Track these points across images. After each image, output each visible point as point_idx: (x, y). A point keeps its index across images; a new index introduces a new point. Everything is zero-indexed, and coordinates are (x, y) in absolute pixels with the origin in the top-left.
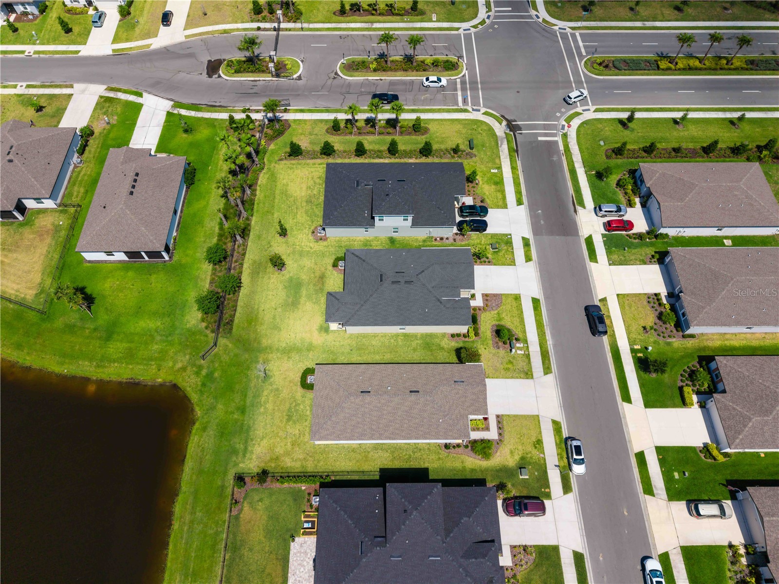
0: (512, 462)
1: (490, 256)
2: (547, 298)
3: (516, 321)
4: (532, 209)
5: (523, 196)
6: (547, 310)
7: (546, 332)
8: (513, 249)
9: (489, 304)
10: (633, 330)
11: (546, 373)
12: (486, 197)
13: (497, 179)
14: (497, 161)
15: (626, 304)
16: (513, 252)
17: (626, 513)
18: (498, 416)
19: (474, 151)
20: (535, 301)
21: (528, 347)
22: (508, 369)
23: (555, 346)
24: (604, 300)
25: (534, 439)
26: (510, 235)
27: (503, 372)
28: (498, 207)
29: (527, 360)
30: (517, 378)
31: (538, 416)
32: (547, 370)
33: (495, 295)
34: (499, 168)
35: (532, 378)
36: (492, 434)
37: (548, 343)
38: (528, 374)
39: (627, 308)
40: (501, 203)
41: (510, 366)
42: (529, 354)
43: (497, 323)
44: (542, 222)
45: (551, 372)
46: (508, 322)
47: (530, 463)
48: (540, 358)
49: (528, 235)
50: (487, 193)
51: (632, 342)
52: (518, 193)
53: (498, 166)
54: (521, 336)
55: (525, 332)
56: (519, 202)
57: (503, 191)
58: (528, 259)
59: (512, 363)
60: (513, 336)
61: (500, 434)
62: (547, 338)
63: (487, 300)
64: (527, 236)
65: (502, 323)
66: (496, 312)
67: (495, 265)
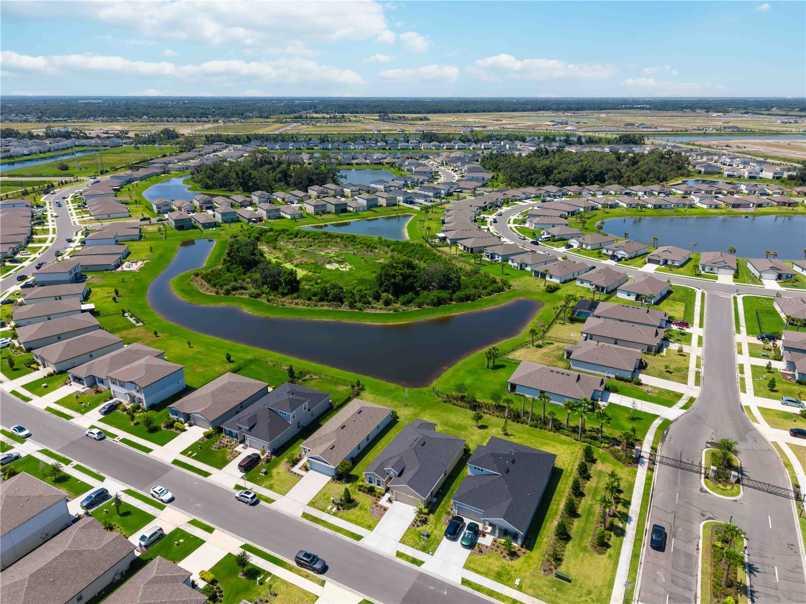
0: (274, 471)
1: (418, 529)
2: (356, 546)
3: (353, 517)
4: (451, 588)
5: (472, 590)
6: (346, 541)
7: (330, 531)
8: (416, 549)
9: (378, 508)
10: (282, 586)
11: (304, 513)
12: (485, 556)
13: (505, 578)
14: (531, 591)
15: (305, 597)
16: (413, 547)
17: (198, 505)
18: (302, 476)
19: (552, 577)
20: (359, 538)
21: (329, 514)
22: (325, 495)
23: (317, 530)
24: (322, 583)
25: (275, 486)
26: (432, 555)
27: (325, 492)
28: (469, 561)
29: (321, 508)
30: (315, 497)
31: (284, 495)
32: (305, 515)
33: (381, 515)
34: (520, 588)
35: (308, 505)
36: (296, 469)
37: (322, 527)
38: (312, 504)
39: (302, 595)
40: (472, 565)
41: (326, 497)
42: (324, 511)
43: (359, 505)
44: (431, 588)
45: (302, 517)
46: (355, 512)
47: (265, 478)
48: (316, 516)
49: (423, 569)
50: (489, 560)
51: (275, 578)
52: (479, 588)
53: (523, 588)
54: (340, 514)
55: (341, 517)
56: (465, 582)
57: (486, 575)
58: (399, 554)
59: (326, 499)
60: (344, 509)
61: (292, 472)
62: (326, 529)
63: (381, 508)
64: (423, 566)
65: (357, 508)
66: (368, 509)
67: (409, 528)
